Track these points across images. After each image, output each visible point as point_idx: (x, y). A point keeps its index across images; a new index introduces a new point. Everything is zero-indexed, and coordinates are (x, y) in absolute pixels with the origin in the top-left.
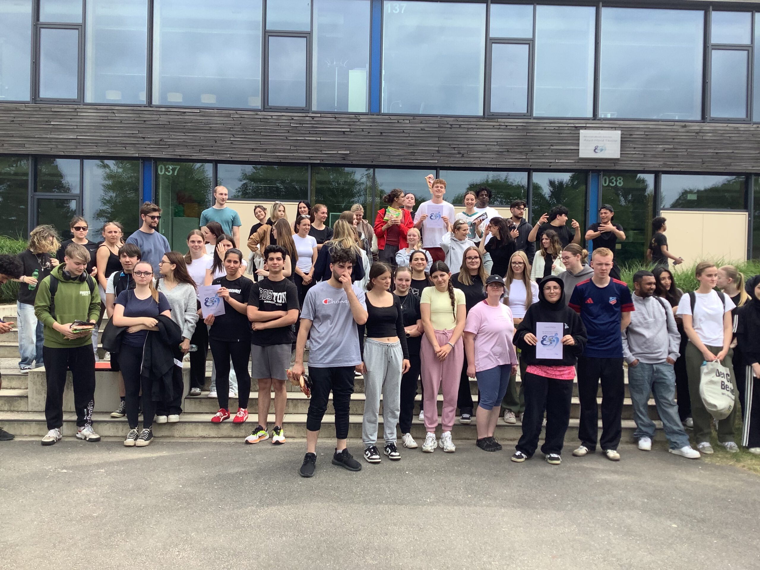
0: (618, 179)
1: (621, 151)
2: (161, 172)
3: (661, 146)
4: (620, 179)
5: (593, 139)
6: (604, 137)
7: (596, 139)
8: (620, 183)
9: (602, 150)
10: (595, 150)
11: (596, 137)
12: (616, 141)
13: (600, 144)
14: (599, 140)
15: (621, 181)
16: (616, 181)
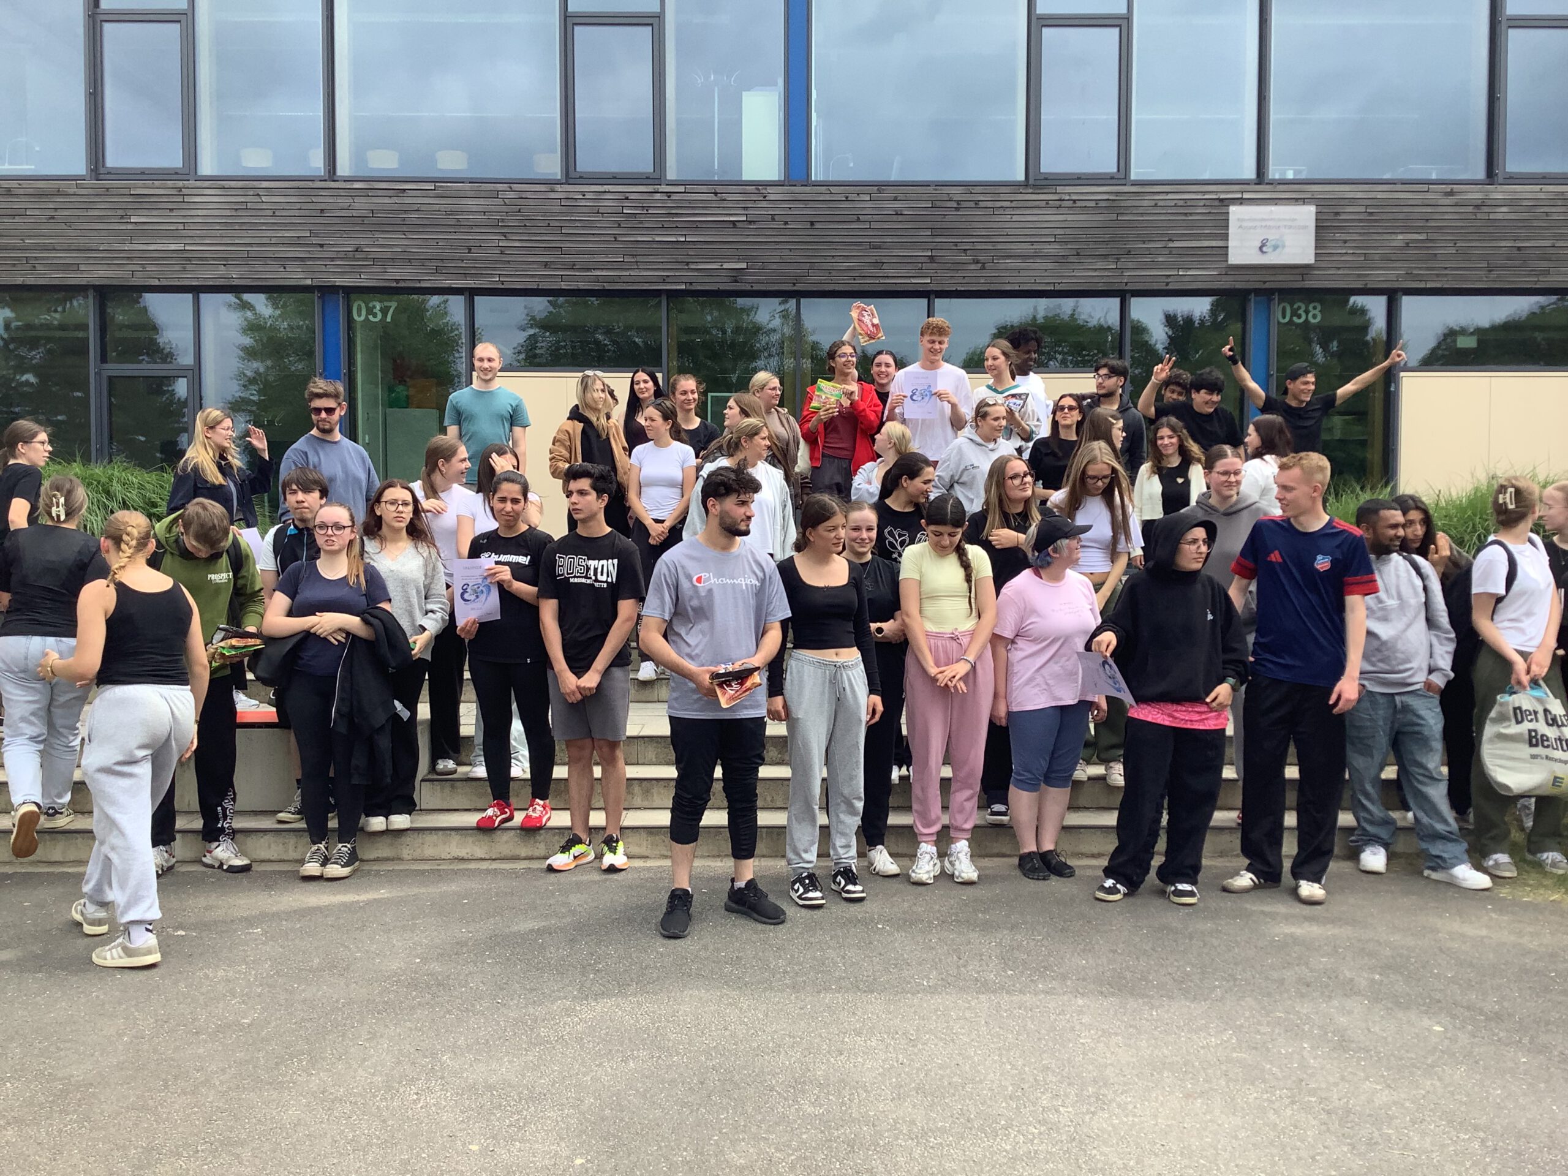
0: (1311, 308)
1: (1316, 248)
2: (359, 315)
3: (1400, 237)
4: (1315, 308)
5: (1258, 224)
6: (1280, 220)
7: (1264, 224)
8: (1314, 316)
9: (1275, 248)
10: (1261, 248)
11: (1263, 220)
12: (1305, 227)
13: (1272, 236)
14: (1269, 227)
15: (1317, 312)
16: (1307, 312)
